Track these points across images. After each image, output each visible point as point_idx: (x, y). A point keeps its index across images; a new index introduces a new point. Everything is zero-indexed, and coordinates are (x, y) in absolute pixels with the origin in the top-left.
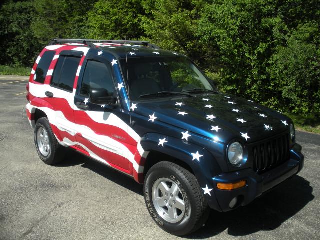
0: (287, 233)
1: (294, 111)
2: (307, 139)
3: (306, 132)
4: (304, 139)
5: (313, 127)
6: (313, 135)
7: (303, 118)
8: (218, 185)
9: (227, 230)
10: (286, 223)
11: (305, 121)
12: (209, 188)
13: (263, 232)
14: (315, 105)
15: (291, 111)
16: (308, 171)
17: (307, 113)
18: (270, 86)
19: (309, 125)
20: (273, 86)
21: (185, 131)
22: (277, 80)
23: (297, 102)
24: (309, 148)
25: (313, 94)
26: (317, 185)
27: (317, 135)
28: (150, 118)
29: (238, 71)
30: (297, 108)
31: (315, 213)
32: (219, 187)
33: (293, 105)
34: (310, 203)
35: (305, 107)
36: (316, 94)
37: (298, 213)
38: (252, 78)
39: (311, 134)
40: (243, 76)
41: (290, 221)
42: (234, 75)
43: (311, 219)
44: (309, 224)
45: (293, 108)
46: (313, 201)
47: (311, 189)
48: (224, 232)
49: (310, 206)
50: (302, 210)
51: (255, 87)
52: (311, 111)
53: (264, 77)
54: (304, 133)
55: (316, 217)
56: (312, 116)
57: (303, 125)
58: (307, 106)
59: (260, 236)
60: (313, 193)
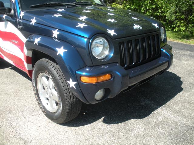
0: (155, 121)
1: (175, 30)
2: (182, 47)
3: (182, 43)
4: (180, 47)
5: (187, 40)
6: (187, 45)
7: (181, 34)
8: (82, 78)
9: (103, 118)
10: (155, 112)
11: (182, 36)
12: (73, 81)
13: (134, 120)
14: (190, 25)
15: (173, 30)
16: (181, 69)
17: (184, 31)
18: (158, 12)
19: (185, 39)
20: (160, 13)
21: (55, 29)
22: (163, 8)
23: (177, 24)
24: (183, 53)
25: (189, 17)
26: (186, 80)
27: (190, 45)
28: (31, 22)
29: (136, 3)
30: (177, 28)
31: (181, 102)
32: (82, 80)
33: (175, 26)
34: (179, 94)
35: (183, 27)
36: (190, 18)
37: (168, 103)
38: (146, 8)
39: (185, 44)
40: (139, 6)
41: (159, 110)
42: (133, 5)
43: (178, 107)
44: (176, 112)
45: (174, 28)
46: (182, 92)
47: (181, 82)
48: (99, 120)
49: (179, 97)
50: (172, 100)
51: (148, 13)
52: (187, 30)
53: (154, 6)
54: (180, 44)
55: (182, 106)
56: (187, 33)
57: (180, 39)
58: (184, 26)
59: (130, 124)
60: (183, 86)
